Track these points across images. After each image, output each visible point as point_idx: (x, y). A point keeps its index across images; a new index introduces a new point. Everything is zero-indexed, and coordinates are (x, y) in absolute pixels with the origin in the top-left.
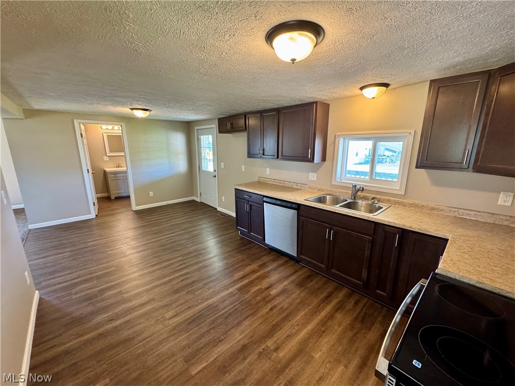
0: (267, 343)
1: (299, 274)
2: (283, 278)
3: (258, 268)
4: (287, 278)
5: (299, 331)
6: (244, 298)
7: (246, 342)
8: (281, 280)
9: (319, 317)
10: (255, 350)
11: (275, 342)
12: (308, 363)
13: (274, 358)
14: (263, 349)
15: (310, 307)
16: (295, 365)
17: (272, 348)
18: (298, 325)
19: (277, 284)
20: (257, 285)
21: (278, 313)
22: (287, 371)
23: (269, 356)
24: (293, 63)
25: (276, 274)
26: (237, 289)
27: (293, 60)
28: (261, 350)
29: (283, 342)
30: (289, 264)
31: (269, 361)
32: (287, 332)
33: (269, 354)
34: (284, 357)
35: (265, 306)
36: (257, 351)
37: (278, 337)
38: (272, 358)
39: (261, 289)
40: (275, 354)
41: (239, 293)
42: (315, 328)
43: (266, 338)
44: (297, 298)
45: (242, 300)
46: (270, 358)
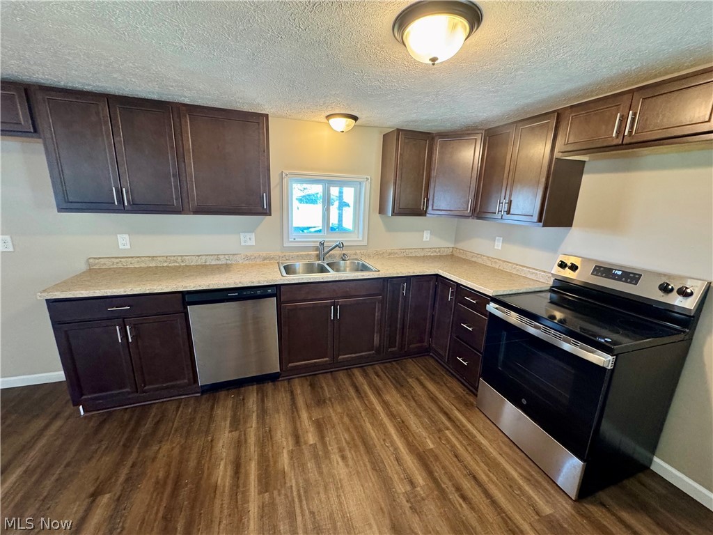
0: (399, 491)
1: (299, 391)
2: (293, 413)
3: (236, 434)
4: (296, 408)
5: (393, 443)
6: (294, 489)
7: (388, 522)
8: (293, 418)
9: (381, 414)
10: (405, 513)
11: (401, 479)
12: (437, 458)
13: (425, 493)
14: (407, 501)
15: (363, 413)
16: (437, 472)
17: (408, 488)
18: (384, 440)
19: (299, 426)
20: (277, 455)
21: (355, 452)
22: (444, 486)
23: (419, 498)
24: (433, 64)
25: (276, 416)
26: (260, 493)
27: (434, 60)
28: (409, 505)
29: (404, 470)
30: (270, 392)
31: (426, 501)
32: (392, 458)
33: (416, 496)
34: (423, 480)
35: (331, 463)
36: (408, 512)
37: (394, 472)
38: (423, 495)
39: (291, 453)
40: (419, 489)
41: (276, 493)
42: (394, 425)
43: (390, 489)
44: (342, 418)
45: (295, 493)
46: (423, 499)
